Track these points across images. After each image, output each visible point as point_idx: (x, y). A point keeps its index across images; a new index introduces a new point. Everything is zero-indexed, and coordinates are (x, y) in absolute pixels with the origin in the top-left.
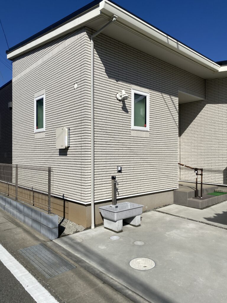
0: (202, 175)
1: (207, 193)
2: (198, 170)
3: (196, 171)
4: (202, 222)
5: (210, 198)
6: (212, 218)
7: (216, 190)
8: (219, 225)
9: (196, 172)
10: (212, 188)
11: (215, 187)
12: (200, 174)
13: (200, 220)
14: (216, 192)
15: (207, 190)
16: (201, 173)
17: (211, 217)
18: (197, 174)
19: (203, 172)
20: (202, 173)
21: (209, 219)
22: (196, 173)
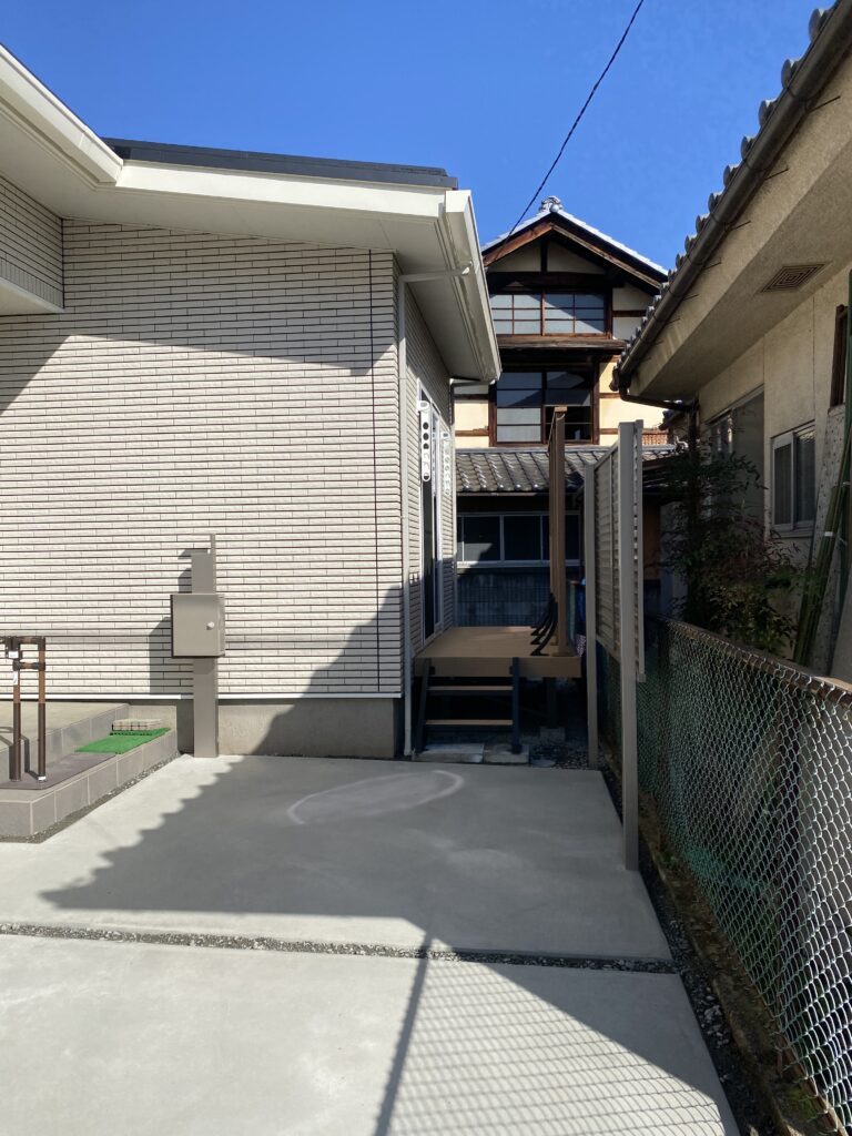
0: (40, 667)
1: (76, 747)
2: (23, 647)
3: (12, 649)
4: (27, 930)
5: (87, 774)
6: (82, 884)
7: (117, 723)
8: (111, 921)
9: (15, 654)
10: (97, 720)
11: (113, 712)
12: (33, 666)
13: (18, 919)
14: (121, 733)
15: (73, 732)
16: (36, 661)
17: (80, 880)
18: (18, 666)
19: (47, 654)
20: (42, 657)
21: (66, 898)
22: (15, 660)
